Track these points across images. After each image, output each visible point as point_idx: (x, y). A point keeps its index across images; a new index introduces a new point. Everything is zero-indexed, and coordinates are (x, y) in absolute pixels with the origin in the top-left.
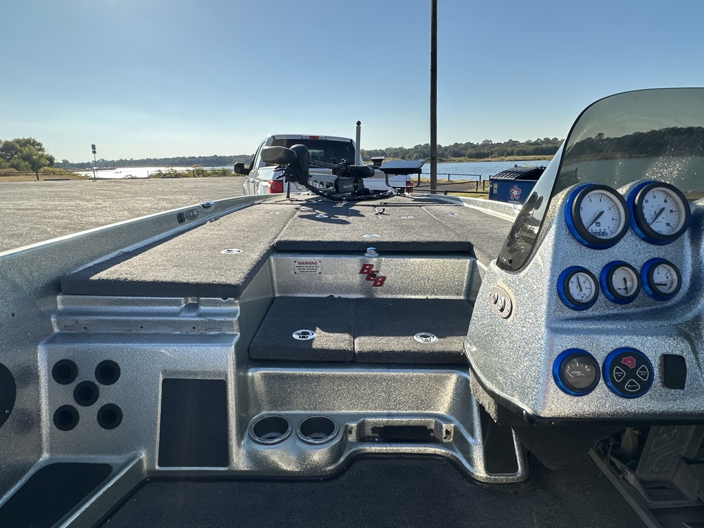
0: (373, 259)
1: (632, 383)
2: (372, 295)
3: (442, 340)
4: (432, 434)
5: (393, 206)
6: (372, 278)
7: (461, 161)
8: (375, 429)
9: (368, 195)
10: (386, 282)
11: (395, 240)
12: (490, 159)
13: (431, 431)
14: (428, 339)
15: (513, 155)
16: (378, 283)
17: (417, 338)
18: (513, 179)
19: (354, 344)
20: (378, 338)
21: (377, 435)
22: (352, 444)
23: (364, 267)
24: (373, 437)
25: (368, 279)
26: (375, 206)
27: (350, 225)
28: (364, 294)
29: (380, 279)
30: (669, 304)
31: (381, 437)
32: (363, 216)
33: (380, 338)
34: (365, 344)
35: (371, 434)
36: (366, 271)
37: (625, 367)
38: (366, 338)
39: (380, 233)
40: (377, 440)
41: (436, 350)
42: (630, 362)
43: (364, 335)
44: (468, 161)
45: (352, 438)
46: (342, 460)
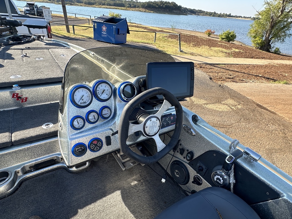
0: (17, 90)
1: (97, 148)
2: (22, 106)
3: (55, 125)
4: (56, 161)
5: (33, 49)
6: (19, 99)
7: (81, 6)
8: (30, 167)
9: (19, 40)
10: (28, 100)
11: (28, 79)
12: (95, 6)
13: (56, 160)
14: (49, 126)
15: (105, 5)
16: (24, 101)
17: (44, 127)
18: (103, 22)
19: (11, 137)
20: (24, 131)
21: (32, 169)
22: (20, 176)
23: (14, 95)
24: (30, 170)
25: (18, 100)
26: (22, 49)
27: (4, 68)
28: (17, 106)
29: (25, 99)
30: (109, 119)
31: (34, 169)
32: (13, 59)
33: (26, 130)
34: (17, 135)
35: (29, 169)
36: (15, 96)
37: (94, 144)
38: (18, 132)
39: (21, 74)
40: (32, 170)
41: (51, 131)
42: (95, 142)
43: (17, 131)
44: (85, 6)
45: (20, 174)
46: (15, 185)
